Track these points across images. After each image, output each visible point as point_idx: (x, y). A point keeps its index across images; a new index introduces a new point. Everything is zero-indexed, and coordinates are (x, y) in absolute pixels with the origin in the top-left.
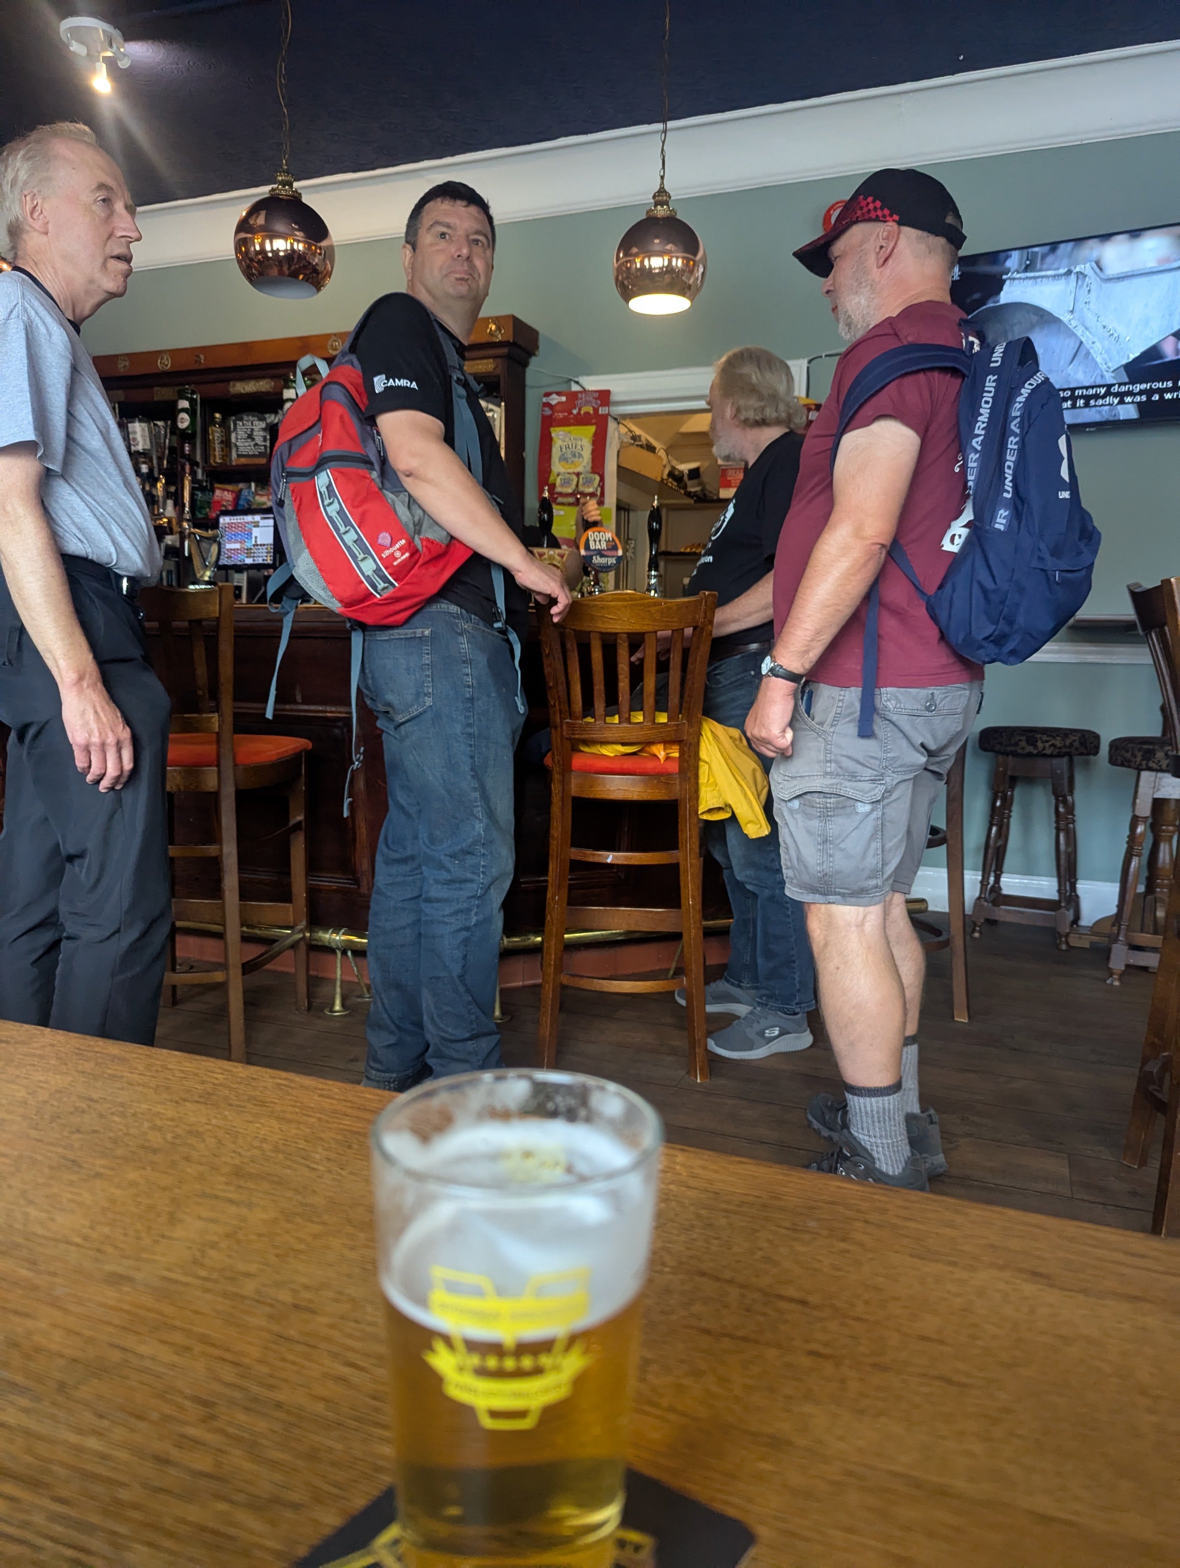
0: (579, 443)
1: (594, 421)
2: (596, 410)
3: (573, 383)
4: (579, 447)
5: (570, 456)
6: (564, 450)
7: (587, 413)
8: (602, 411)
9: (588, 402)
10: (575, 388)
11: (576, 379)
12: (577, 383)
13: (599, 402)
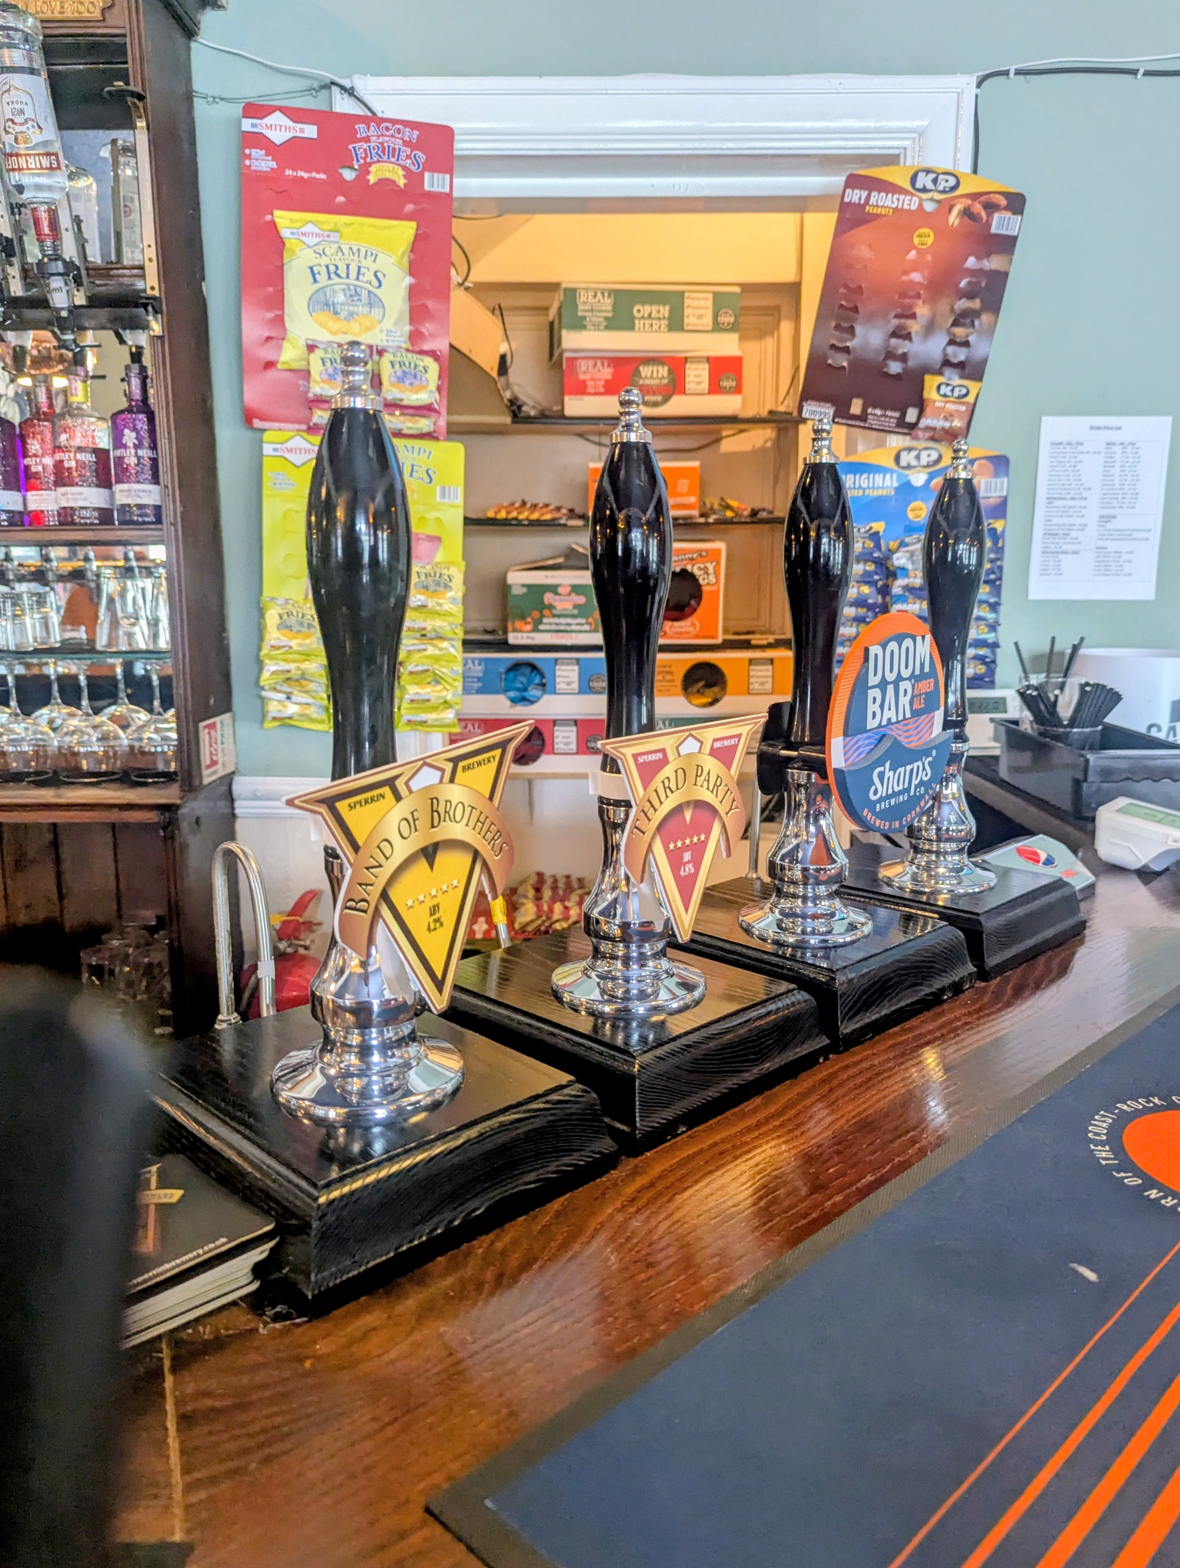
0: (368, 263)
1: (409, 207)
2: (413, 178)
3: (335, 90)
4: (369, 276)
5: (340, 298)
6: (323, 278)
7: (384, 182)
8: (434, 182)
9: (387, 153)
10: (343, 105)
11: (347, 84)
12: (350, 92)
13: (422, 157)
